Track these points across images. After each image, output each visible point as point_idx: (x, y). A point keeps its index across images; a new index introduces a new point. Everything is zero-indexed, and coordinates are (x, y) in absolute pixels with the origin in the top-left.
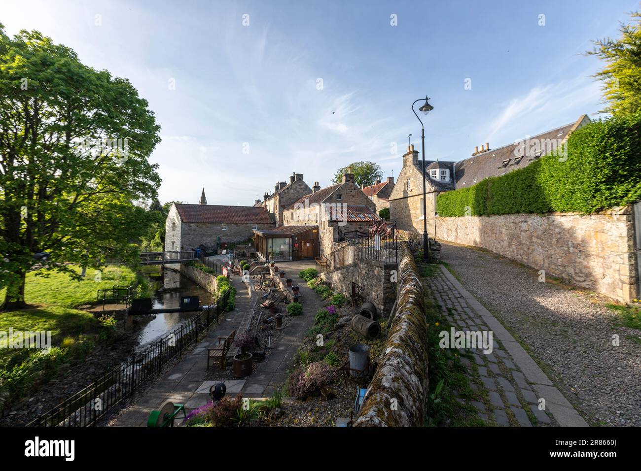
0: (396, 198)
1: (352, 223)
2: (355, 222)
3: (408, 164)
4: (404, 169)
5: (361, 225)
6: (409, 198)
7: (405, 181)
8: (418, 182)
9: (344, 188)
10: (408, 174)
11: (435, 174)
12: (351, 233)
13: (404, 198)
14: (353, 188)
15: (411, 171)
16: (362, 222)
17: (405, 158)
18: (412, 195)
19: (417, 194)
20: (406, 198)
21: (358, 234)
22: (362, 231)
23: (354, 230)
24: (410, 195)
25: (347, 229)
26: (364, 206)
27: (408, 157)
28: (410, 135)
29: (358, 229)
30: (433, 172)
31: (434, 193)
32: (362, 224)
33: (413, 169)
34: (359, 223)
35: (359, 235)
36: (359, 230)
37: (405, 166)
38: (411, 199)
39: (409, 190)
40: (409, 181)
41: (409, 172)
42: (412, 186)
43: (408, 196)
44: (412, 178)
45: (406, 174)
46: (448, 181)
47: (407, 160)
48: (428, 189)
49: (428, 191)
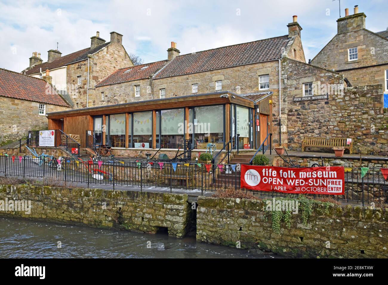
4: (342, 35)
6: (353, 71)
7: (341, 51)
10: (352, 42)
15: (360, 38)
17: (342, 22)
18: (361, 66)
19: (375, 64)
20: (344, 70)
33: (366, 35)
37: (343, 32)
38: (360, 71)
39: (351, 61)
40: (353, 50)
41: (355, 38)
42: (363, 56)
43: (352, 68)
44: (362, 46)
45: (346, 42)
47: (349, 24)
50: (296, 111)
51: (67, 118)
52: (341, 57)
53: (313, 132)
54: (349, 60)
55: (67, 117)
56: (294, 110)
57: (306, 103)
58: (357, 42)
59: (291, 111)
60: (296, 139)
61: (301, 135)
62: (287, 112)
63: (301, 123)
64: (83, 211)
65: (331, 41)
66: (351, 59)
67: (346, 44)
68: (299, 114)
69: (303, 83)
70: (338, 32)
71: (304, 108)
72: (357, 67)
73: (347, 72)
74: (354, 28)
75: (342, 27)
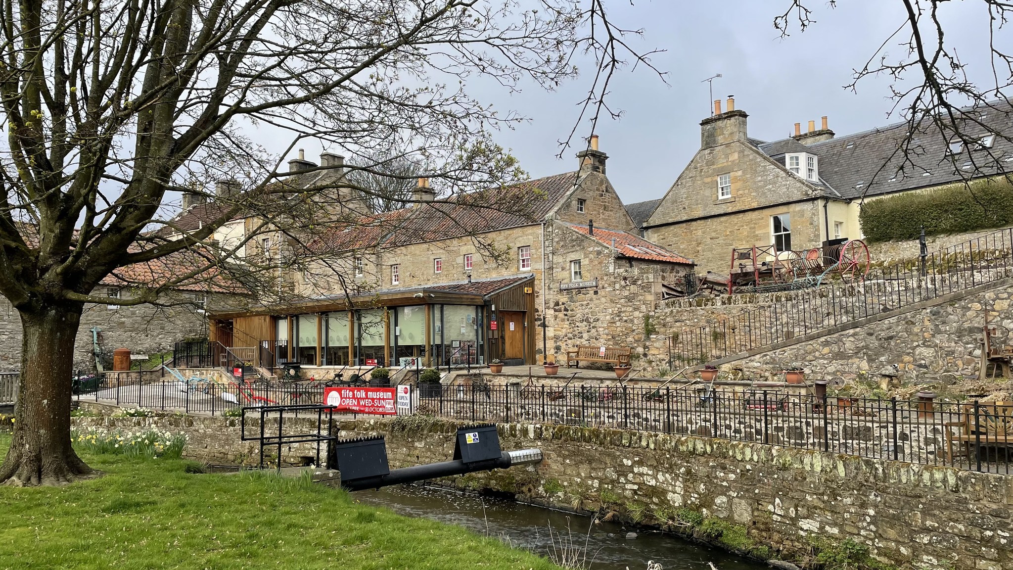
0: (672, 220)
3: (720, 140)
4: (707, 151)
6: (725, 218)
8: (759, 178)
9: (590, 184)
10: (722, 163)
11: (797, 164)
13: (706, 218)
15: (734, 156)
17: (708, 127)
19: (755, 205)
20: (712, 217)
27: (720, 124)
30: (792, 158)
31: (818, 202)
37: (709, 144)
38: (734, 218)
39: (724, 200)
40: (725, 179)
41: (726, 158)
42: (738, 190)
43: (722, 212)
44: (736, 171)
45: (713, 164)
46: (818, 181)
47: (719, 130)
48: (799, 193)
49: (799, 198)
50: (563, 304)
51: (238, 319)
52: (707, 193)
53: (581, 337)
54: (721, 197)
55: (238, 317)
56: (560, 303)
57: (574, 292)
58: (730, 163)
59: (557, 304)
60: (563, 346)
61: (569, 341)
62: (552, 305)
63: (568, 323)
64: (228, 444)
65: (692, 162)
66: (723, 194)
67: (715, 167)
68: (566, 310)
69: (571, 261)
70: (702, 146)
71: (571, 299)
72: (730, 210)
73: (715, 219)
74: (725, 138)
75: (708, 137)
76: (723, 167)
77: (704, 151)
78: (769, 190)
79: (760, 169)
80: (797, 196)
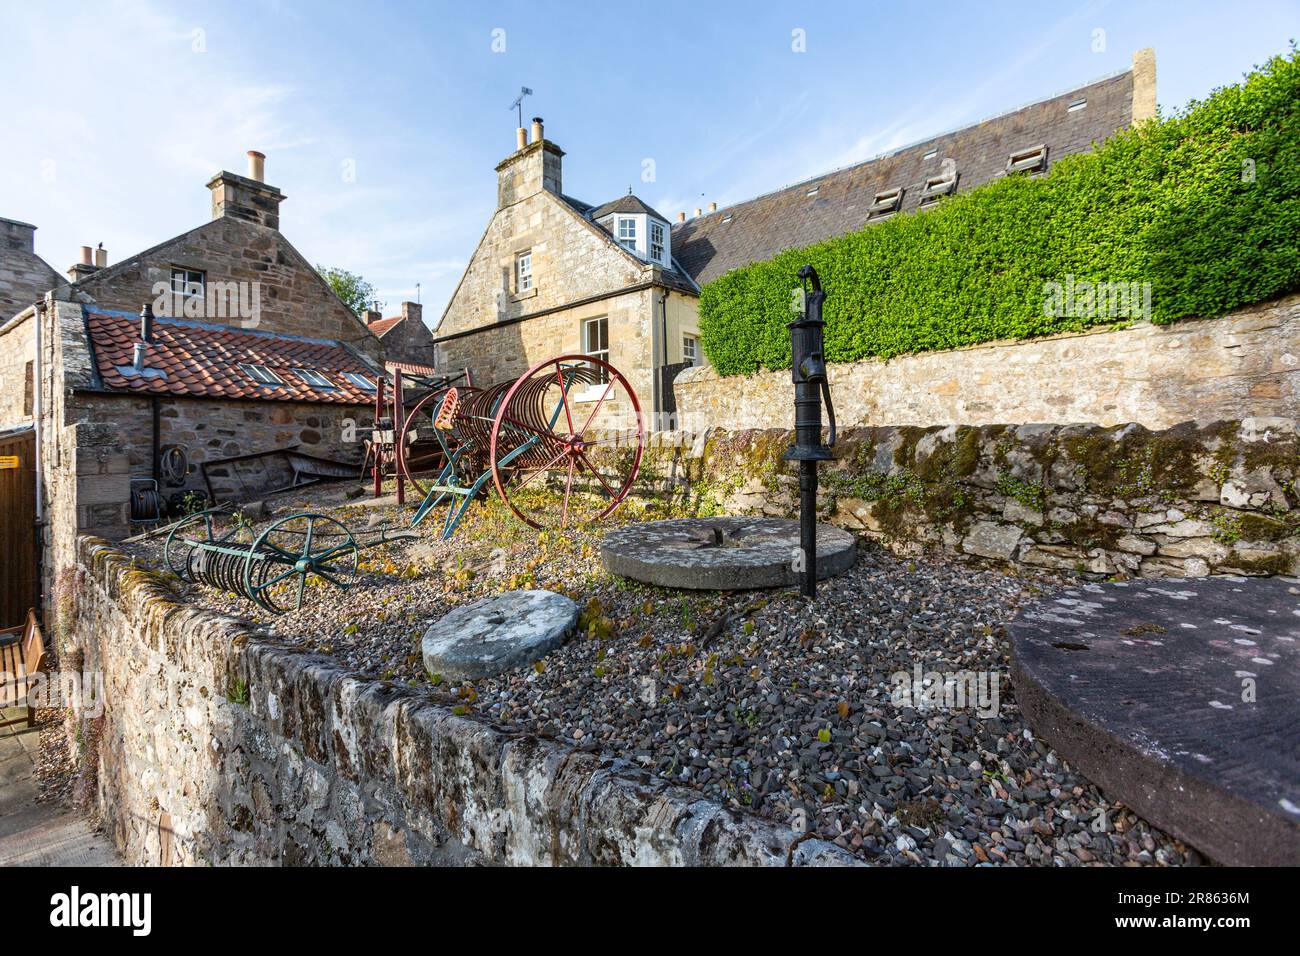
0: (463, 329)
1: (258, 409)
2: (276, 401)
3: (521, 192)
4: (504, 214)
5: (312, 422)
6: (524, 325)
7: (504, 262)
8: (568, 255)
9: (219, 240)
10: (522, 231)
11: (632, 233)
12: (255, 465)
13: (500, 325)
14: (272, 252)
15: (537, 219)
16: (321, 403)
17: (506, 173)
18: (537, 310)
19: (562, 302)
20: (508, 323)
21: (299, 466)
22: (321, 449)
23: (275, 447)
24: (530, 311)
25: (227, 441)
26: (333, 344)
27: (520, 165)
28: (527, 91)
29: (297, 441)
30: (623, 223)
31: (649, 293)
32: (318, 414)
33: (546, 210)
34: (301, 411)
35: (302, 474)
36: (306, 448)
37: (507, 202)
38: (535, 325)
41: (526, 222)
42: (541, 276)
43: (521, 315)
44: (539, 244)
45: (511, 234)
46: (669, 266)
47: (518, 177)
48: (622, 278)
49: (623, 287)
54: (521, 290)
58: (531, 232)
65: (486, 232)
66: (525, 285)
67: (513, 239)
70: (498, 206)
74: (526, 189)
75: (506, 189)
76: (522, 240)
77: (498, 215)
78: (581, 274)
79: (570, 237)
80: (620, 283)
